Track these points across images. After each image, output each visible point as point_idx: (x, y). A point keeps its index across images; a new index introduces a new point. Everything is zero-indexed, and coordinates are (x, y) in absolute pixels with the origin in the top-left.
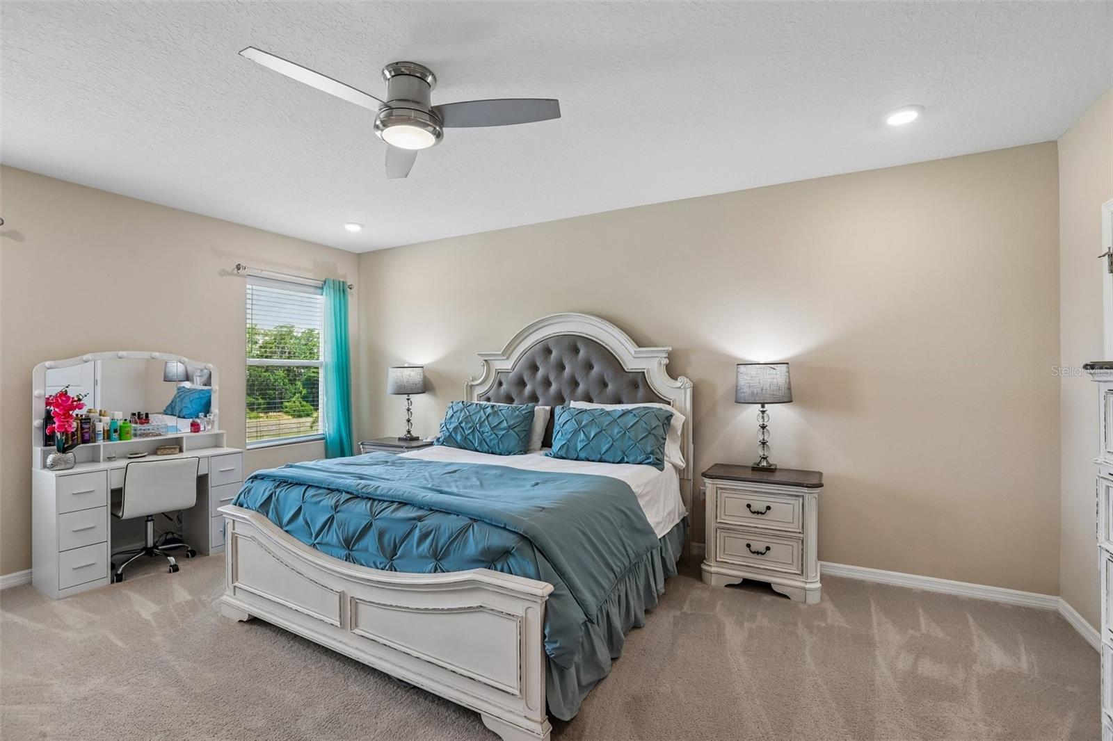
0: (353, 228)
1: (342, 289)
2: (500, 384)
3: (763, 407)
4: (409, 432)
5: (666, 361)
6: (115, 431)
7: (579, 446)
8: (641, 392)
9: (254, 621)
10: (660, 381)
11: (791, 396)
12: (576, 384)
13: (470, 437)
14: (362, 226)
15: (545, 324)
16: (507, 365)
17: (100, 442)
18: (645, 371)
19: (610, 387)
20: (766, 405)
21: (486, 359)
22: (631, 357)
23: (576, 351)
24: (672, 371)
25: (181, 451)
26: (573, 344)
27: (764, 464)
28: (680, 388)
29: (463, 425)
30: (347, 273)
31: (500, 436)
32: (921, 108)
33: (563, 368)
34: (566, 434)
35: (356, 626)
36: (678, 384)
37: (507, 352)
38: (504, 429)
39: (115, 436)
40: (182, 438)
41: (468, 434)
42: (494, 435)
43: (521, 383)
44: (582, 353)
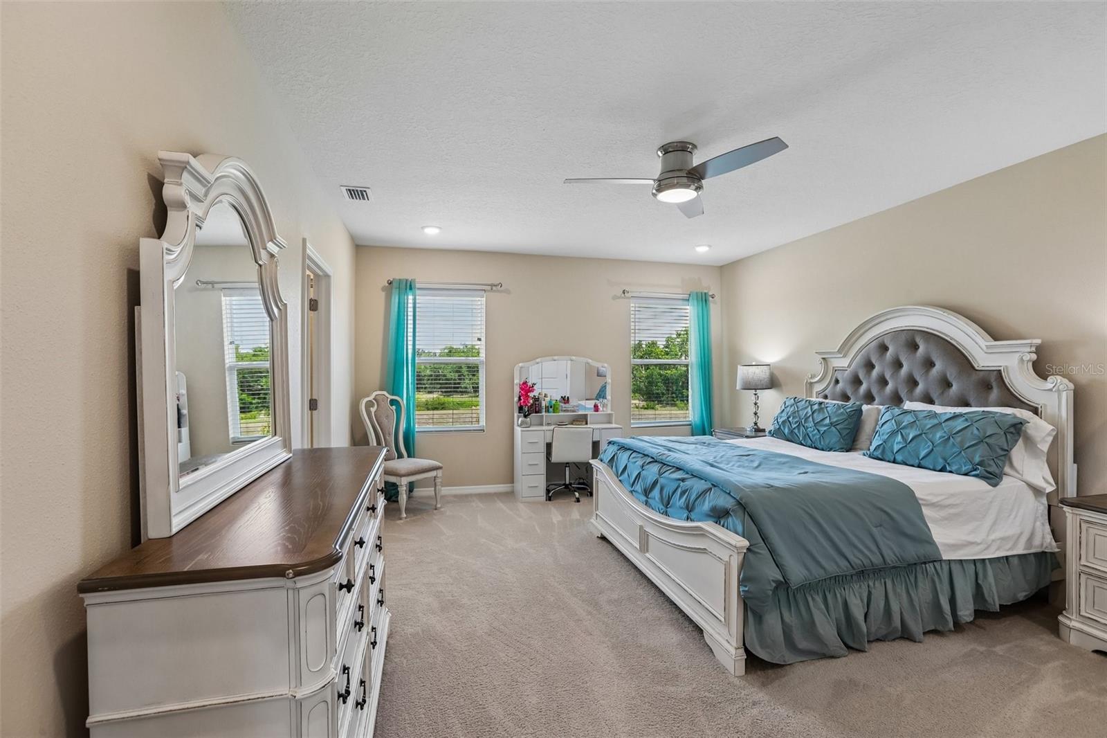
0: (702, 250)
1: (704, 299)
2: (837, 382)
4: (756, 424)
5: (1034, 357)
6: (551, 407)
7: (896, 448)
8: (995, 394)
9: (603, 538)
10: (1023, 382)
12: (916, 383)
13: (796, 431)
14: (710, 246)
15: (882, 319)
16: (844, 363)
17: (544, 413)
18: (1002, 369)
19: (955, 387)
21: (824, 357)
22: (982, 353)
23: (915, 347)
24: (1041, 368)
25: (587, 424)
26: (911, 339)
28: (1051, 390)
29: (790, 419)
30: (710, 285)
31: (821, 432)
33: (900, 365)
34: (883, 434)
35: (647, 551)
36: (1049, 384)
37: (844, 349)
38: (825, 426)
39: (551, 410)
40: (587, 415)
41: (794, 429)
42: (816, 431)
43: (857, 382)
44: (921, 350)
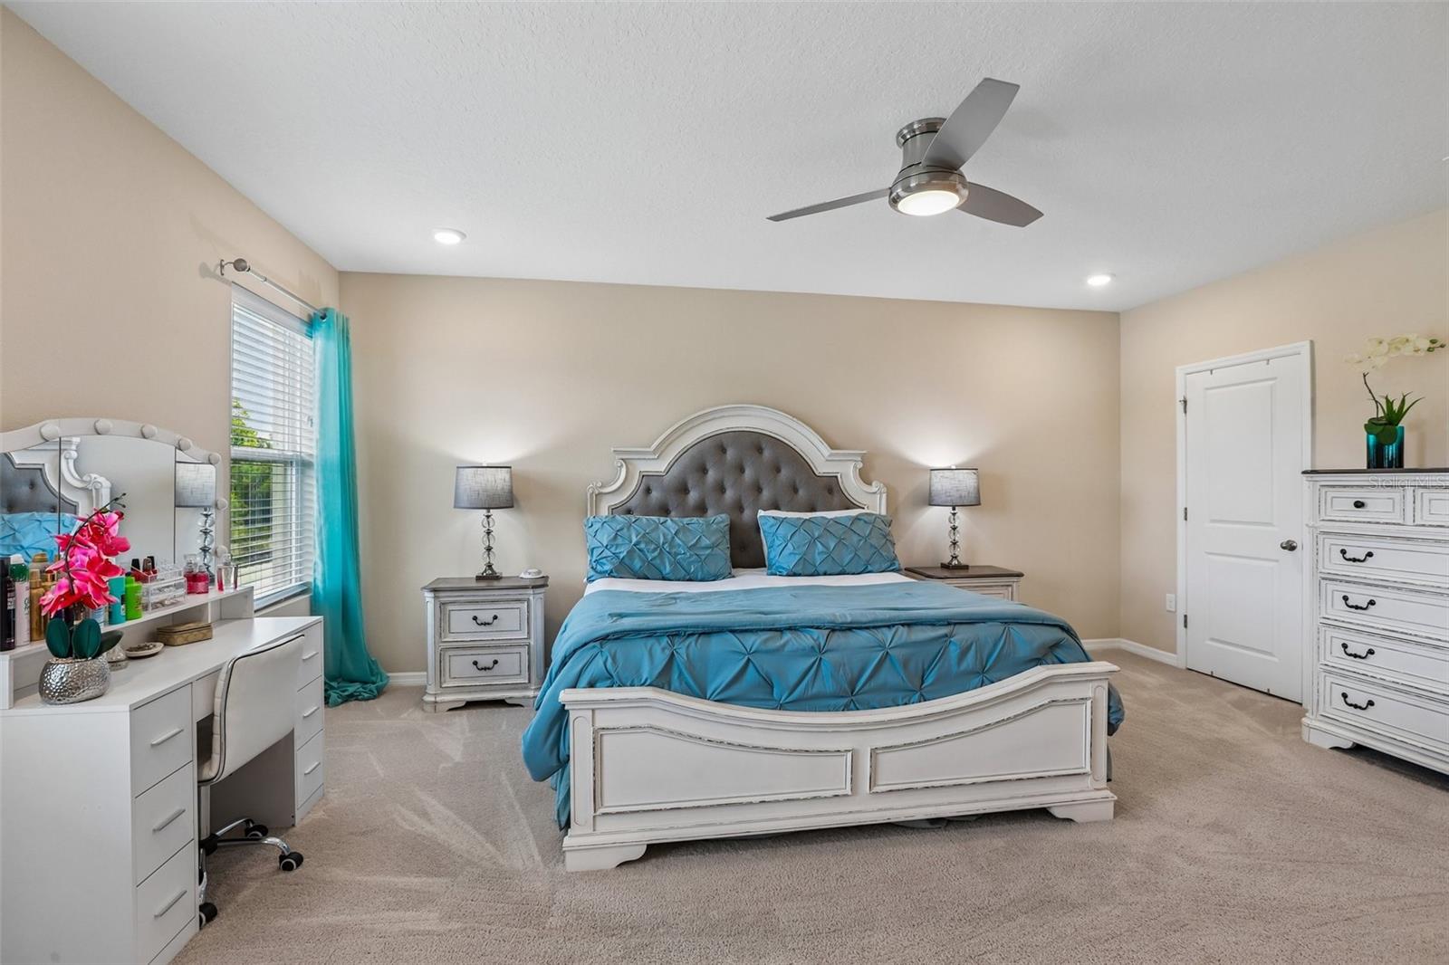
2: (648, 491)
3: (954, 509)
4: (490, 566)
5: (860, 465)
7: (818, 559)
8: (836, 499)
10: (852, 484)
11: (979, 498)
12: (759, 490)
14: (463, 235)
15: (717, 416)
18: (838, 475)
19: (801, 492)
20: (957, 508)
21: (624, 457)
23: (760, 450)
24: (865, 477)
26: (756, 443)
27: (955, 562)
28: (875, 493)
32: (1113, 275)
33: (742, 470)
35: (875, 785)
36: (874, 489)
37: (660, 452)
38: (707, 548)
43: (683, 489)
44: (767, 453)
